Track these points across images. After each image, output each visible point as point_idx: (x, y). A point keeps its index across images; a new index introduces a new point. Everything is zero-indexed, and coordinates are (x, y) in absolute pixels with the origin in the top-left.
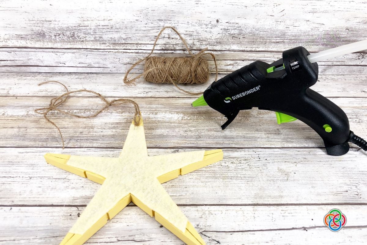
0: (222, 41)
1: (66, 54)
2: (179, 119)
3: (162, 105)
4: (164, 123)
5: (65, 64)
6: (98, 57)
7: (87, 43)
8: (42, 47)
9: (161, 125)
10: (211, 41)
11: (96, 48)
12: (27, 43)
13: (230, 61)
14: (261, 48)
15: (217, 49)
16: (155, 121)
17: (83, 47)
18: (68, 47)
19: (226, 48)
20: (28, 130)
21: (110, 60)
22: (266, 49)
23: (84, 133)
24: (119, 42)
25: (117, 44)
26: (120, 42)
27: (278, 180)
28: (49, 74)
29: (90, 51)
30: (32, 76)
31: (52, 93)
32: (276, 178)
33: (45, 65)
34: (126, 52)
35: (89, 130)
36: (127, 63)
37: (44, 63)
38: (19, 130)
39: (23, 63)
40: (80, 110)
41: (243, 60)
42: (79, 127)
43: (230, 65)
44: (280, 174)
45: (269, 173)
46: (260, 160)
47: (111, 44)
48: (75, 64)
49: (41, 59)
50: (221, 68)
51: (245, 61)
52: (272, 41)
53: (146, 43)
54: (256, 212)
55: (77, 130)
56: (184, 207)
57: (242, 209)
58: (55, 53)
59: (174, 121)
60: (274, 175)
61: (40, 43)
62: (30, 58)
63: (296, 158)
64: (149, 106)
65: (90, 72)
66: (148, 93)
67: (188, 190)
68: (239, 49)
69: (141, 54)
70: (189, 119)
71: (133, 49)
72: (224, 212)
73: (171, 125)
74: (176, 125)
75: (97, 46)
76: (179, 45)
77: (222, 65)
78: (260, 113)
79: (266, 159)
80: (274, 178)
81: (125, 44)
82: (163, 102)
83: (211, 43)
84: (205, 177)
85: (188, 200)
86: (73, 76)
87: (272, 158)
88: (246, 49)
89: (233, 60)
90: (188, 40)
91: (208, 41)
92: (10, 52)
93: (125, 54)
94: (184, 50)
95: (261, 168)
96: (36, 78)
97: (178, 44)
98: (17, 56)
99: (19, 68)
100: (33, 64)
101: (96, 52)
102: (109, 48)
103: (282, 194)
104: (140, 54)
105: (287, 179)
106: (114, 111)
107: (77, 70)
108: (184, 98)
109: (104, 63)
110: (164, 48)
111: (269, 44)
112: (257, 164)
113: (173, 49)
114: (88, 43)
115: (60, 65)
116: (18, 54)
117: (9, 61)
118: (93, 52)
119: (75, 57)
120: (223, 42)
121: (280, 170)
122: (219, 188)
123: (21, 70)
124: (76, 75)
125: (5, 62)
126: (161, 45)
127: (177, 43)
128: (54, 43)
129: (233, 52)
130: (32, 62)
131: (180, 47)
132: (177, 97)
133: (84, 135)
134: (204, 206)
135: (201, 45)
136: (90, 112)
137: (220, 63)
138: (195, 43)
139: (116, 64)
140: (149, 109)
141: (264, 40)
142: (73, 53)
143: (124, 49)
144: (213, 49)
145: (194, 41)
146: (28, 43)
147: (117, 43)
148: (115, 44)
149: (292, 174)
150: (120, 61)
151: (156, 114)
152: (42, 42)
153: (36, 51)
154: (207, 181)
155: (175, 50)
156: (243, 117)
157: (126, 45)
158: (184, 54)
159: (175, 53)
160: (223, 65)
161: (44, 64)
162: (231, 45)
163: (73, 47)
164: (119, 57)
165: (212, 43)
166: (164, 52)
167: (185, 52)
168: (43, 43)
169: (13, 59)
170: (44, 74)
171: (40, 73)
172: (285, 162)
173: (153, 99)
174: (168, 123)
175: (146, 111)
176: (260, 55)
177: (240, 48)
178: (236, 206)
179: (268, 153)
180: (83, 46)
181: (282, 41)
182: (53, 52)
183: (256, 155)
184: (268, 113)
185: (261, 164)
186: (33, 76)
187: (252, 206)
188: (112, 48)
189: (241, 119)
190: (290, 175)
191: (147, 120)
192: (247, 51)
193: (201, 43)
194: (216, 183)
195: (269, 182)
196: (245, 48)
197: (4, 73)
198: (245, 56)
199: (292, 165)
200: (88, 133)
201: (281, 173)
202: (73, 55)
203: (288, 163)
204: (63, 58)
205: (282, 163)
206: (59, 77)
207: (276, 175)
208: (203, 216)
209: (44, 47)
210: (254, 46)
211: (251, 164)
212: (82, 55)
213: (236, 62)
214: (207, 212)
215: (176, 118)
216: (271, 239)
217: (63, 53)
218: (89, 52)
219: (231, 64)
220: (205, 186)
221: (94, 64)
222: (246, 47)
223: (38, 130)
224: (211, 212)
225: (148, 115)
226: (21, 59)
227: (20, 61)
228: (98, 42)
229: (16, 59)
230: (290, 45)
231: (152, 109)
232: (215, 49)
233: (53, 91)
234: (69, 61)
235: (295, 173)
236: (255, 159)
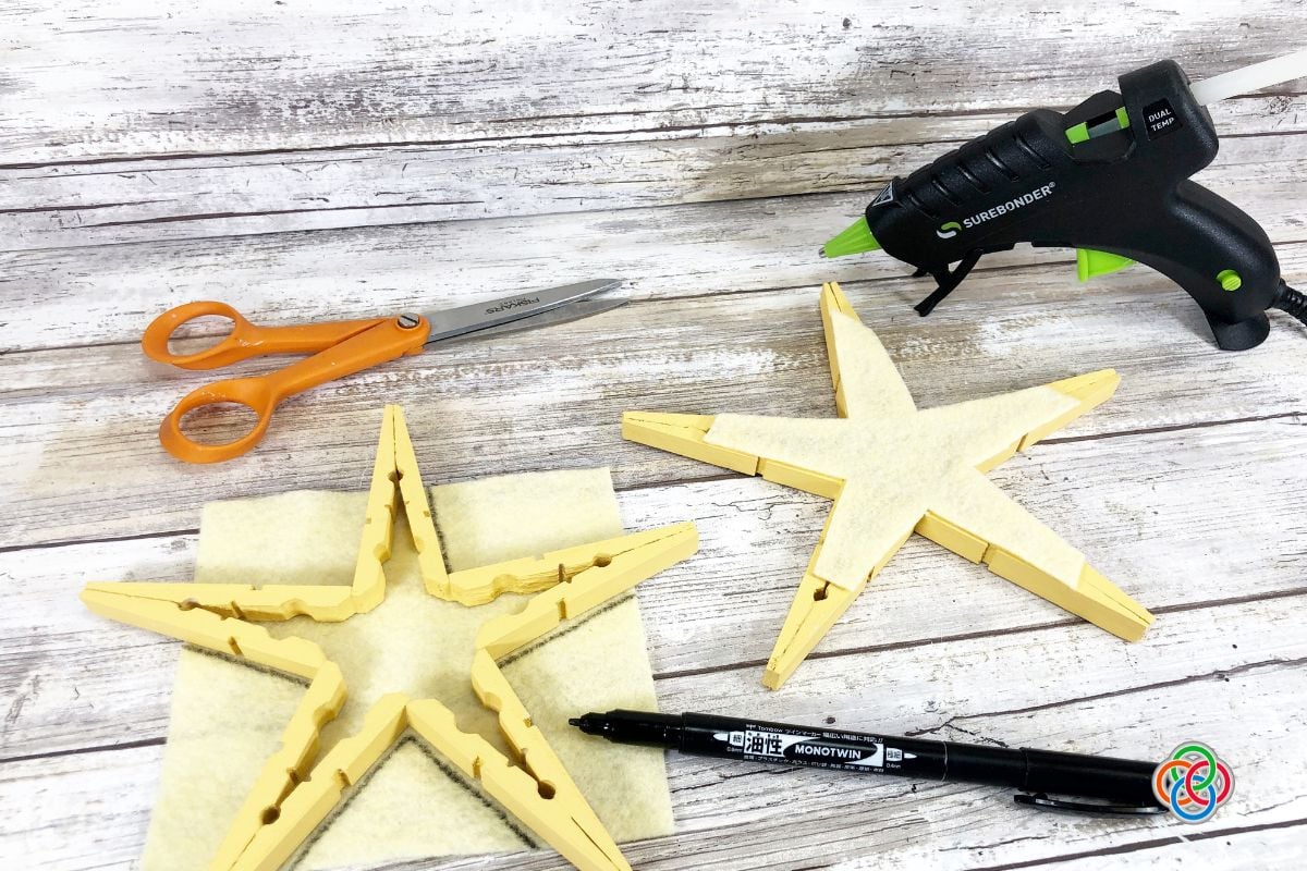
0: (858, 86)
1: (331, 168)
2: (766, 370)
3: (697, 323)
4: (726, 389)
5: (326, 200)
6: (443, 170)
7: (404, 124)
8: (245, 148)
9: (716, 396)
10: (823, 89)
11: (435, 139)
12: (191, 140)
13: (879, 148)
14: (979, 101)
15: (839, 116)
16: (694, 384)
17: (390, 138)
18: (339, 144)
19: (869, 110)
20: (295, 457)
21: (485, 175)
22: (995, 104)
23: (486, 449)
24: (518, 114)
25: (512, 120)
26: (521, 113)
27: (1115, 539)
28: (273, 240)
29: (414, 151)
30: (214, 252)
31: (313, 313)
32: (1108, 535)
33: (255, 211)
34: (540, 146)
35: (498, 437)
36: (542, 182)
37: (252, 203)
38: (265, 460)
39: (176, 210)
40: (440, 367)
41: (921, 144)
42: (461, 430)
43: (878, 161)
44: (1114, 521)
45: (1084, 522)
46: (1047, 482)
47: (489, 122)
48: (364, 198)
49: (243, 189)
50: (850, 174)
51: (926, 146)
52: (1015, 78)
53: (607, 111)
54: (1081, 645)
55: (460, 440)
56: (874, 654)
57: (1041, 641)
58: (293, 166)
59: (754, 378)
60: (1100, 526)
61: (239, 137)
62: (202, 189)
63: (1149, 466)
64: (656, 331)
65: (414, 219)
66: (635, 286)
67: (871, 602)
68: (910, 108)
69: (592, 148)
70: (798, 368)
71: (563, 135)
72: (993, 655)
73: (748, 392)
74: (764, 390)
75: (442, 132)
76: (718, 110)
77: (853, 163)
78: (1006, 323)
79: (1066, 479)
80: (1103, 536)
81: (538, 118)
82: (696, 311)
83: (822, 95)
84: (908, 556)
85: (880, 632)
86: (358, 242)
87: (1082, 472)
88: (931, 108)
89: (890, 145)
90: (749, 91)
91: (815, 90)
92: (131, 174)
93: (535, 151)
94: (732, 125)
95: (1058, 510)
96: (233, 257)
97: (716, 106)
98: (155, 187)
99: (161, 227)
100: (213, 211)
101: (434, 154)
102: (481, 135)
103: (1136, 582)
104: (587, 149)
105: (1140, 534)
106: (552, 362)
107: (369, 218)
108: (759, 294)
109: (466, 185)
110: (667, 123)
111: (1005, 87)
112: (1045, 497)
113: (697, 123)
114: (407, 125)
115: (310, 205)
116: (158, 179)
117: (125, 206)
118: (424, 155)
119: (364, 175)
120: (861, 89)
121: (1112, 508)
122: (955, 585)
123: (170, 233)
124: (368, 236)
125: (111, 210)
126: (656, 115)
127: (711, 103)
128: (289, 132)
129: (890, 120)
130: (209, 202)
131: (720, 117)
132: (734, 290)
133: (489, 458)
134: (932, 644)
135: (789, 103)
136: (476, 371)
137: (847, 159)
138: (770, 100)
139: (503, 189)
140: (661, 344)
141: (991, 76)
142: (358, 161)
143: (534, 136)
144: (828, 115)
145: (767, 93)
146: (197, 140)
147: (510, 117)
148: (502, 121)
149: (1149, 518)
150: (520, 177)
151: (689, 359)
152: (246, 131)
153: (225, 163)
154: (918, 567)
155: (703, 127)
156: (961, 344)
157: (539, 123)
158: (733, 139)
159: (705, 135)
160: (856, 165)
161: (251, 206)
162: (886, 99)
163: (354, 143)
164: (514, 165)
165: (827, 95)
166: (667, 137)
167: (738, 131)
168: (248, 137)
169: (138, 197)
170: (255, 241)
171: (237, 237)
172: (1121, 480)
173: (659, 306)
174: (737, 388)
175: (655, 351)
176: (974, 122)
177: (914, 106)
178: (1021, 635)
179: (1064, 457)
180: (392, 134)
181: (1044, 73)
182: (283, 164)
183: (1033, 468)
184: (1031, 323)
185: (1056, 495)
186: (219, 251)
187: (1065, 629)
188: (491, 134)
189: (955, 349)
190: (1145, 520)
191: (667, 383)
192: (936, 115)
193: (791, 99)
194: (942, 570)
195: (1090, 550)
196: (928, 104)
197: (110, 249)
198: (929, 130)
199: (1141, 488)
200: (500, 447)
201: (1117, 519)
202: (358, 168)
203: (1130, 484)
204: (319, 180)
205: (1112, 485)
206: (310, 247)
207: (1106, 525)
208: (937, 675)
209: (251, 149)
210: (958, 96)
211: (1029, 499)
212: (387, 167)
213: (899, 151)
214: (945, 663)
215: (756, 368)
216: (1139, 717)
217: (321, 165)
218: (413, 155)
219: (881, 159)
220: (915, 584)
221: (431, 193)
222: (931, 101)
223: (328, 453)
224: (955, 659)
225: (666, 366)
226: (170, 195)
227: (166, 203)
228: (445, 119)
229: (151, 196)
230: (1071, 85)
231: (669, 343)
232: (833, 114)
233: (313, 304)
234: (340, 191)
235: (1156, 513)
236: (1035, 480)
